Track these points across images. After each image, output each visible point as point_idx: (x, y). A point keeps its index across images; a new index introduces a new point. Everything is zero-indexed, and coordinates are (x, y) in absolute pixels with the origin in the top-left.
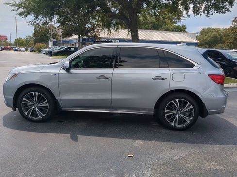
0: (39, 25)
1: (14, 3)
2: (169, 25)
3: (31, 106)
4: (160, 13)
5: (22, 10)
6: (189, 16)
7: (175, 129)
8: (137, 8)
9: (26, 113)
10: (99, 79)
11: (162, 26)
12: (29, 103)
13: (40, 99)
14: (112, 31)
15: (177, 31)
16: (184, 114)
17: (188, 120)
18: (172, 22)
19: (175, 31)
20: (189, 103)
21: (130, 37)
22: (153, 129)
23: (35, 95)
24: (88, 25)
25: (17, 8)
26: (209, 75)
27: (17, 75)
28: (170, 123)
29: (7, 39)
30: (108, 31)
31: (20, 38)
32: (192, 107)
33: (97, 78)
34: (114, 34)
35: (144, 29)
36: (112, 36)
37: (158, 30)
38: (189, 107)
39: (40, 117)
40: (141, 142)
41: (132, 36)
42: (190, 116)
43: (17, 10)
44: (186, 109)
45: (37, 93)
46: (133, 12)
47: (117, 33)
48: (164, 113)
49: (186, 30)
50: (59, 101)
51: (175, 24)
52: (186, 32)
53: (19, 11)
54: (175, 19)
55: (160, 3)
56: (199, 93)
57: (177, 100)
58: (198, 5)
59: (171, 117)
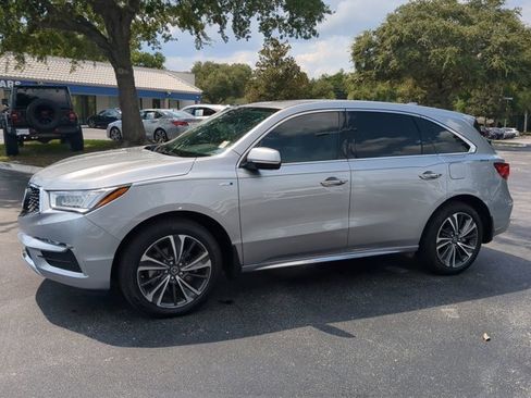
3: (163, 273)
6: (225, 39)
8: (131, 9)
9: (150, 298)
12: (160, 267)
15: (146, 66)
23: (177, 241)
26: (495, 164)
27: (121, 191)
33: (323, 184)
38: (471, 226)
39: (189, 300)
46: (121, 20)
48: (436, 246)
50: (239, 251)
57: (456, 216)
58: (244, 17)
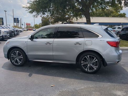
0: (44, 17)
1: (27, 7)
2: (115, 13)
3: (15, 58)
4: (105, 7)
5: (30, 10)
7: (87, 73)
9: (13, 62)
10: (47, 44)
11: (110, 14)
12: (14, 56)
13: (19, 55)
14: (79, 18)
15: (120, 17)
16: (93, 64)
17: (95, 68)
18: (117, 12)
19: (119, 17)
20: (95, 58)
21: (86, 21)
22: (76, 72)
23: (17, 52)
24: (67, 16)
25: (28, 9)
26: (107, 42)
28: (84, 69)
29: (30, 25)
30: (76, 19)
31: (36, 24)
32: (97, 60)
33: (45, 44)
34: (80, 20)
35: (100, 17)
36: (78, 21)
37: (108, 17)
38: (95, 60)
39: (19, 64)
40: (63, 79)
41: (87, 21)
42: (96, 65)
43: (28, 10)
44: (94, 61)
45: (18, 52)
47: (81, 19)
48: (81, 63)
49: (126, 16)
50: (28, 56)
51: (119, 13)
52: (125, 17)
53: (29, 11)
54: (119, 10)
55: (104, 1)
56: (101, 52)
57: (88, 56)
59: (86, 66)
